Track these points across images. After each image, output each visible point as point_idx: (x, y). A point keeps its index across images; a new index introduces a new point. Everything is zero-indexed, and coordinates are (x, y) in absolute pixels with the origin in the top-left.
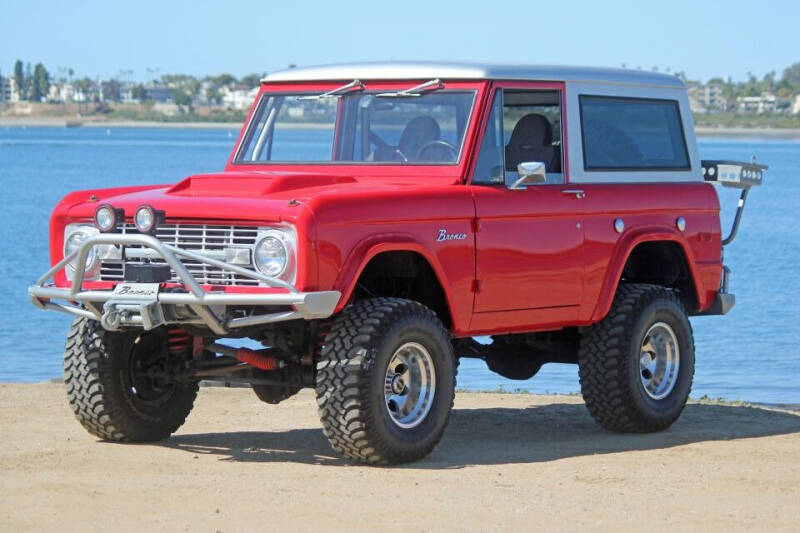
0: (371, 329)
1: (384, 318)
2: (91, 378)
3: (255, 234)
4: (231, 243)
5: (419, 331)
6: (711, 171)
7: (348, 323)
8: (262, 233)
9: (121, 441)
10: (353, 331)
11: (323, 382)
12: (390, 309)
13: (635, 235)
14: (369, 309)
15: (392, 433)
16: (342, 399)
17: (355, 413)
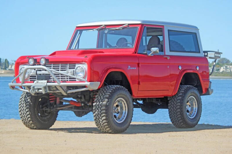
0: (109, 93)
1: (113, 90)
2: (27, 110)
3: (75, 66)
4: (68, 69)
5: (123, 94)
6: (206, 54)
7: (102, 92)
8: (77, 65)
9: (35, 129)
10: (103, 94)
11: (95, 109)
12: (114, 88)
13: (184, 71)
14: (108, 88)
15: (115, 124)
16: (100, 114)
17: (104, 118)
